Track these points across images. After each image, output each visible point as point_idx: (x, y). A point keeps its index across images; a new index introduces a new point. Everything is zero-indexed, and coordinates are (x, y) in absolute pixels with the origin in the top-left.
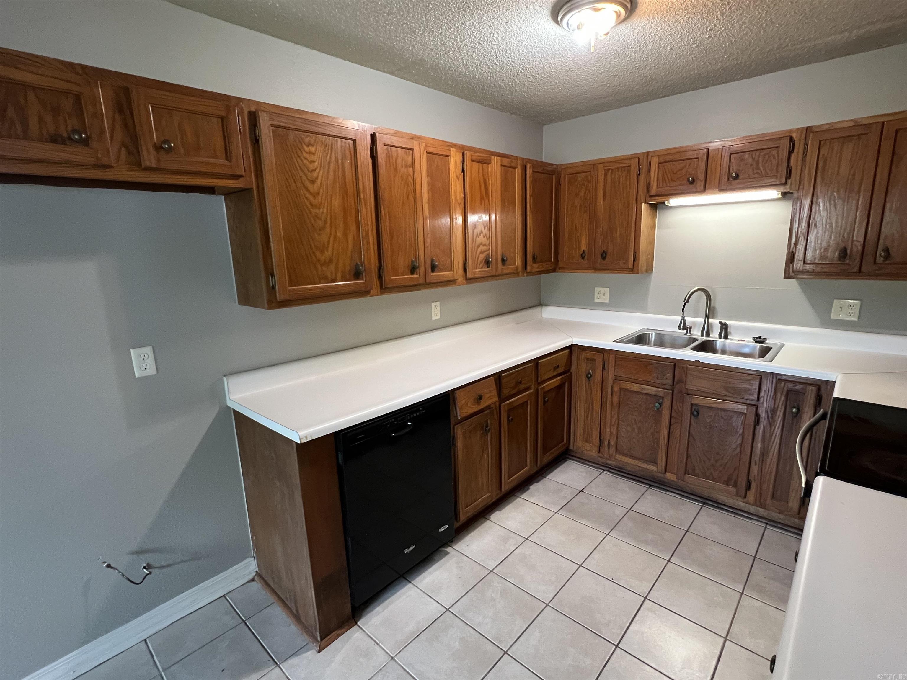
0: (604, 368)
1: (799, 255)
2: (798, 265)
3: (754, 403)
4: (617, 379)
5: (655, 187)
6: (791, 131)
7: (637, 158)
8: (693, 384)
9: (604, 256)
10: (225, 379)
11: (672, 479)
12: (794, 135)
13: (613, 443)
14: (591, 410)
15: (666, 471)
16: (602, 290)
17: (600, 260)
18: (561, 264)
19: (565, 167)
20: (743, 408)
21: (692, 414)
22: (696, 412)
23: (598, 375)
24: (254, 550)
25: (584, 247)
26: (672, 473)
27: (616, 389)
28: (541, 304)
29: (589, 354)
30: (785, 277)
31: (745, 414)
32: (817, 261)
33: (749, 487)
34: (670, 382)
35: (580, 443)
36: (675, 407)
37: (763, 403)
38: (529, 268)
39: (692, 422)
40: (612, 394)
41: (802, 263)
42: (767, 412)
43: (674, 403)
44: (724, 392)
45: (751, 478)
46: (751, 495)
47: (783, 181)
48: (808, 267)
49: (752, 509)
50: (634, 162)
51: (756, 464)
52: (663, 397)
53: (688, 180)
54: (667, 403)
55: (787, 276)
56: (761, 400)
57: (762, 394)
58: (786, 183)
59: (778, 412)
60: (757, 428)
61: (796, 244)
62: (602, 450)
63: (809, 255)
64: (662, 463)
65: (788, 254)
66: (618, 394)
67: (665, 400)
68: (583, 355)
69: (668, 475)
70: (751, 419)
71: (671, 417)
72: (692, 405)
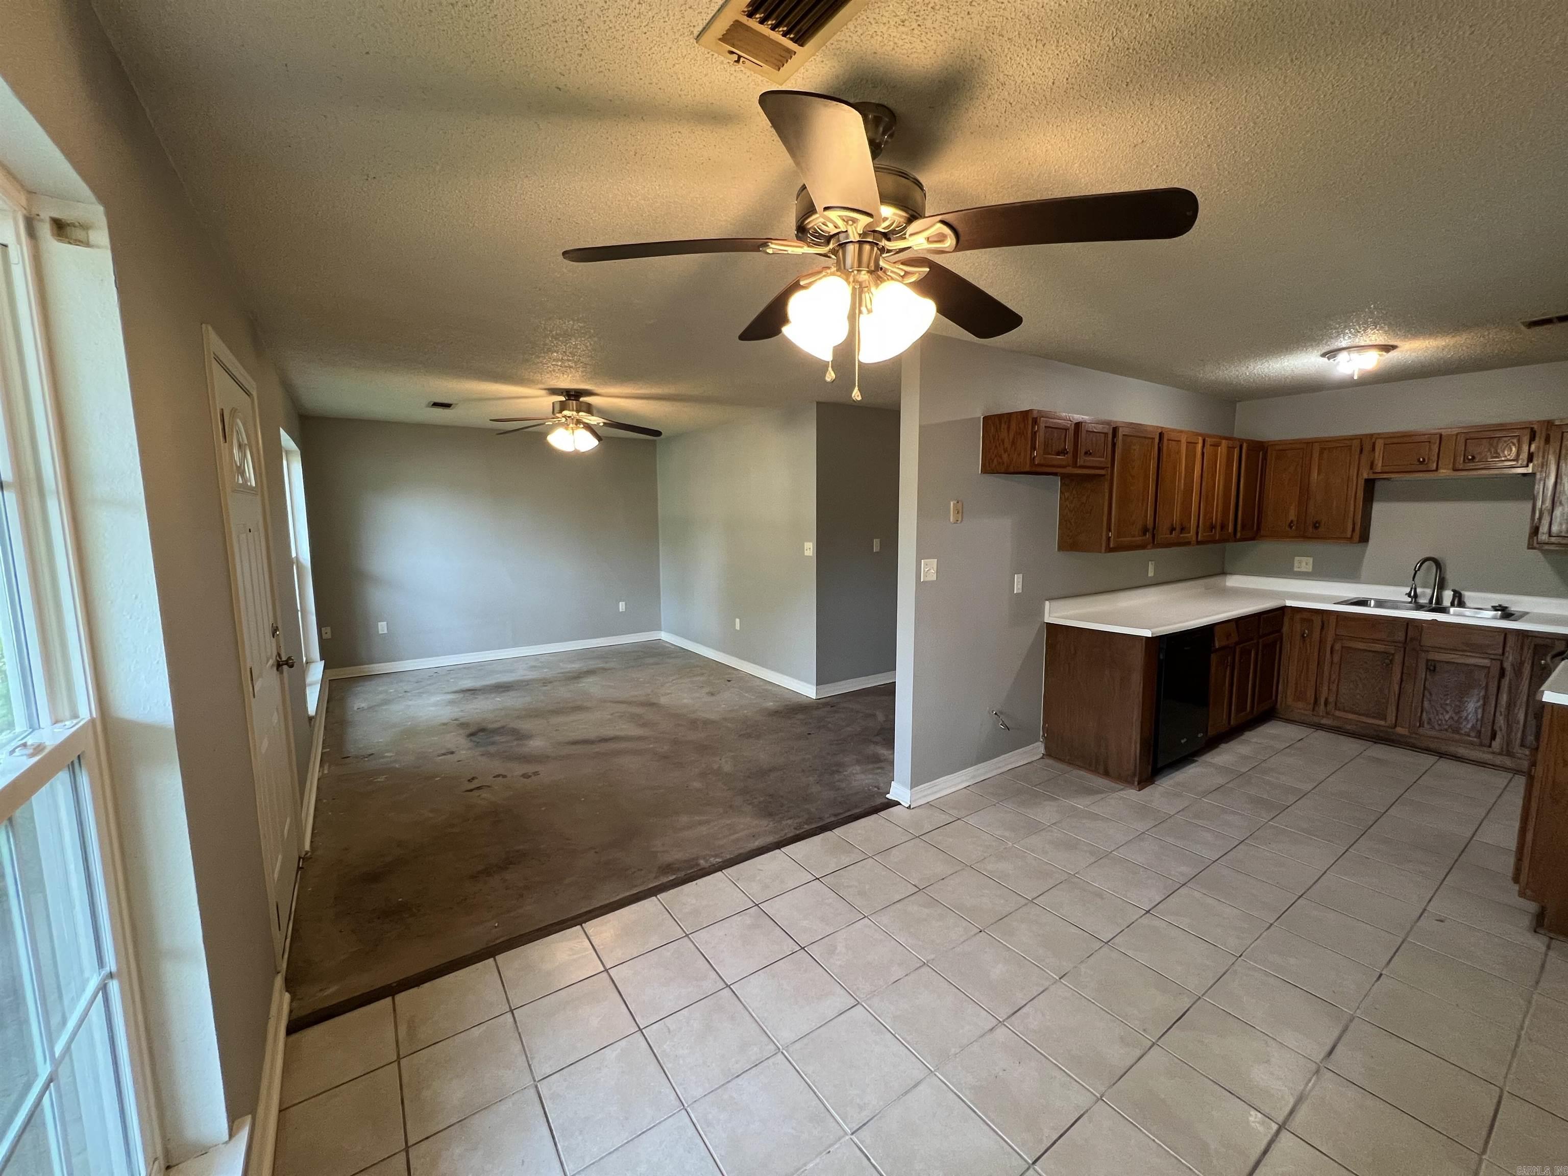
0: (1322, 628)
1: (1544, 529)
2: (1543, 537)
3: (1498, 657)
4: (1338, 638)
5: (1380, 465)
6: (1531, 423)
7: (1361, 439)
8: (1427, 641)
9: (1316, 525)
10: (1047, 603)
11: (1404, 733)
12: (1535, 427)
13: (1332, 699)
14: (1305, 668)
15: (1396, 726)
16: (1304, 559)
17: (1311, 529)
18: (1262, 532)
19: (1274, 444)
20: (1486, 662)
21: (1427, 668)
22: (1432, 667)
23: (1316, 635)
24: (1043, 735)
25: (1292, 515)
26: (1403, 727)
27: (1338, 647)
28: (1223, 573)
29: (1305, 615)
30: (1529, 548)
31: (1489, 668)
32: (1563, 534)
33: (1493, 737)
34: (1402, 638)
35: (1290, 701)
36: (1407, 664)
37: (1507, 658)
38: (1239, 535)
39: (1428, 677)
40: (1332, 653)
41: (1547, 535)
42: (1512, 665)
43: (1406, 659)
44: (1465, 648)
45: (1496, 728)
46: (1496, 744)
47: (1525, 463)
48: (1553, 540)
49: (1498, 760)
50: (1356, 443)
51: (1501, 715)
52: (1393, 654)
53: (1419, 460)
54: (1398, 658)
55: (1531, 547)
56: (1507, 654)
57: (1507, 649)
58: (1527, 466)
59: (1526, 665)
60: (1503, 680)
61: (1540, 518)
62: (1317, 708)
63: (1555, 529)
64: (1391, 718)
65: (1531, 528)
66: (1339, 652)
67: (1396, 657)
68: (1298, 617)
69: (1399, 730)
70: (1495, 671)
71: (1402, 673)
72: (1428, 660)
